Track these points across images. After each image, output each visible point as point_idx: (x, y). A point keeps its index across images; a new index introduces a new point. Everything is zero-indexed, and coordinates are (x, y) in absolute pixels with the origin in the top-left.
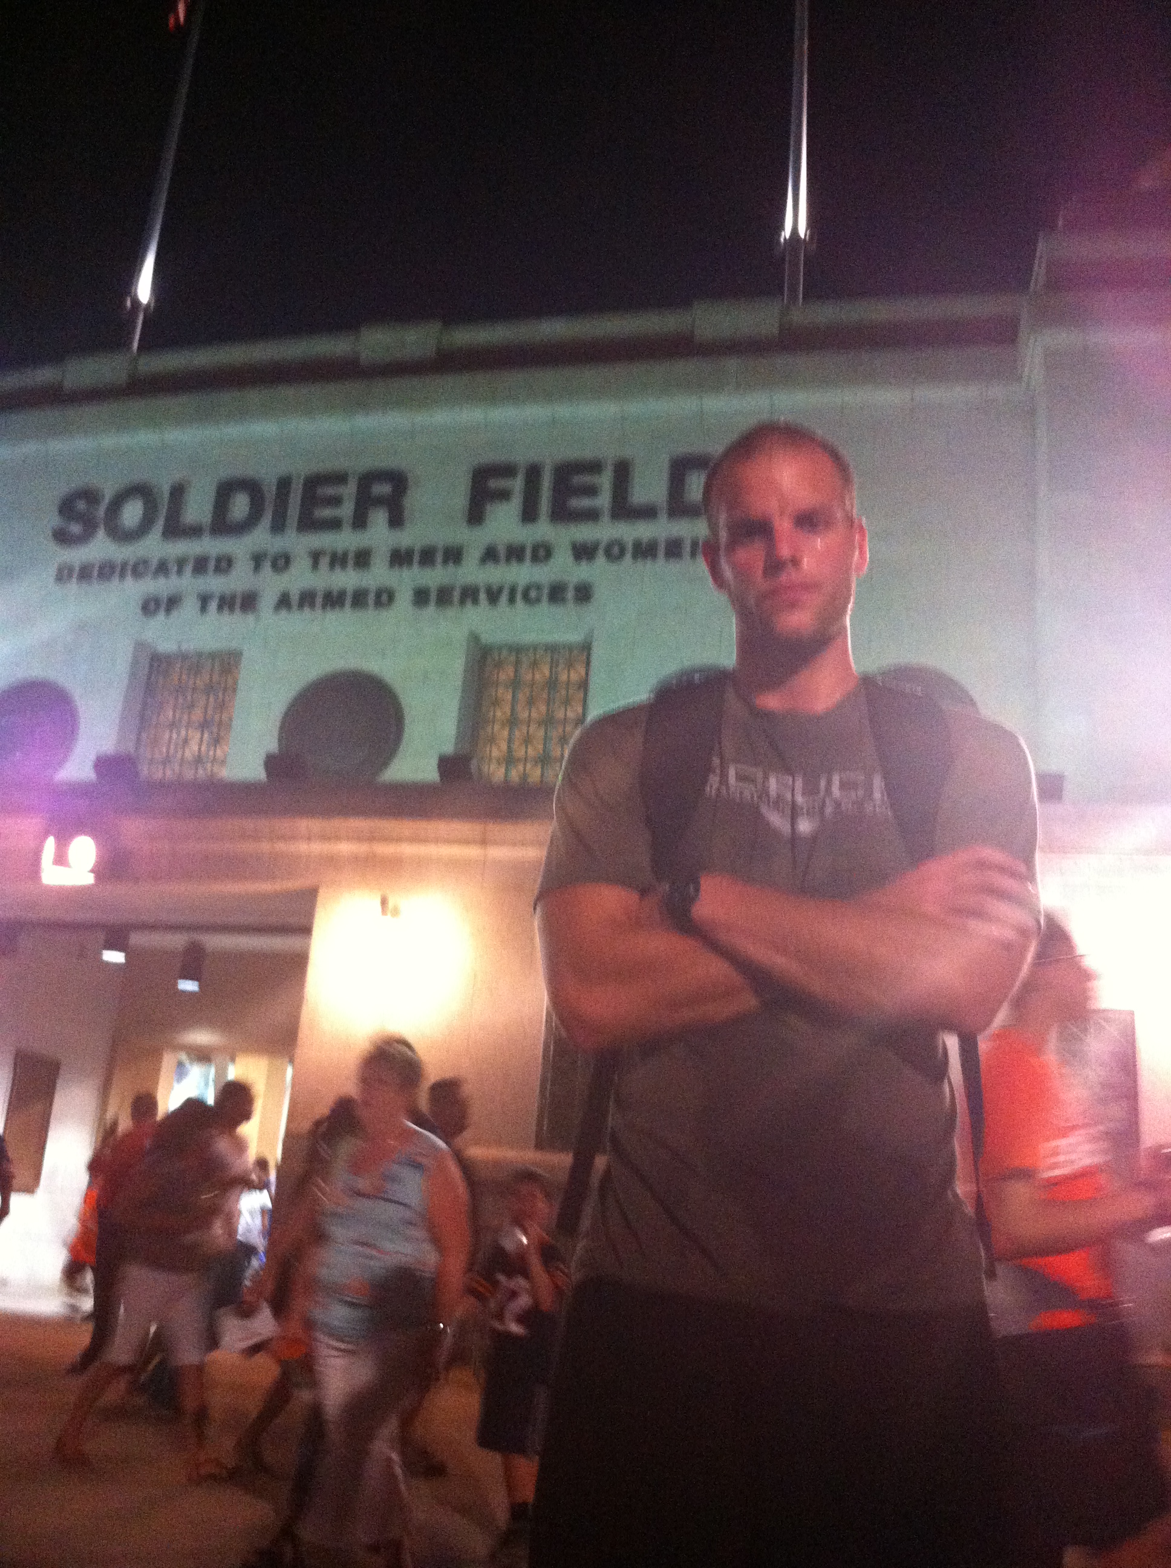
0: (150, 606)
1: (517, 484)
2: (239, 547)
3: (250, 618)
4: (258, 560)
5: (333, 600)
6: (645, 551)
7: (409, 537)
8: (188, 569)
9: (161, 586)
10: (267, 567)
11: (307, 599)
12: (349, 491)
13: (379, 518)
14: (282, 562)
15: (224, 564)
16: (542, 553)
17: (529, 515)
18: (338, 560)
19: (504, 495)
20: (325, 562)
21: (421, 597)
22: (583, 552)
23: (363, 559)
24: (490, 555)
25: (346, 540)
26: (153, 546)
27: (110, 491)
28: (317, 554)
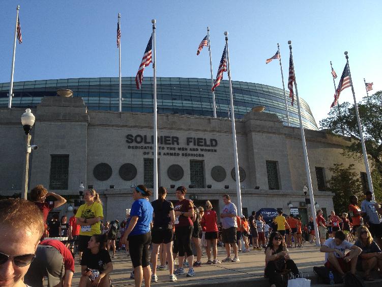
0: (145, 153)
1: (193, 140)
3: (160, 156)
5: (171, 154)
6: (209, 150)
7: (180, 146)
8: (149, 148)
9: (146, 151)
10: (161, 149)
11: (168, 154)
12: (171, 139)
13: (175, 143)
14: (163, 148)
16: (197, 150)
17: (195, 145)
18: (171, 149)
19: (191, 142)
21: (183, 155)
22: (202, 150)
23: (174, 149)
24: (191, 150)
25: (172, 146)
26: (143, 144)
27: (134, 135)
28: (168, 148)
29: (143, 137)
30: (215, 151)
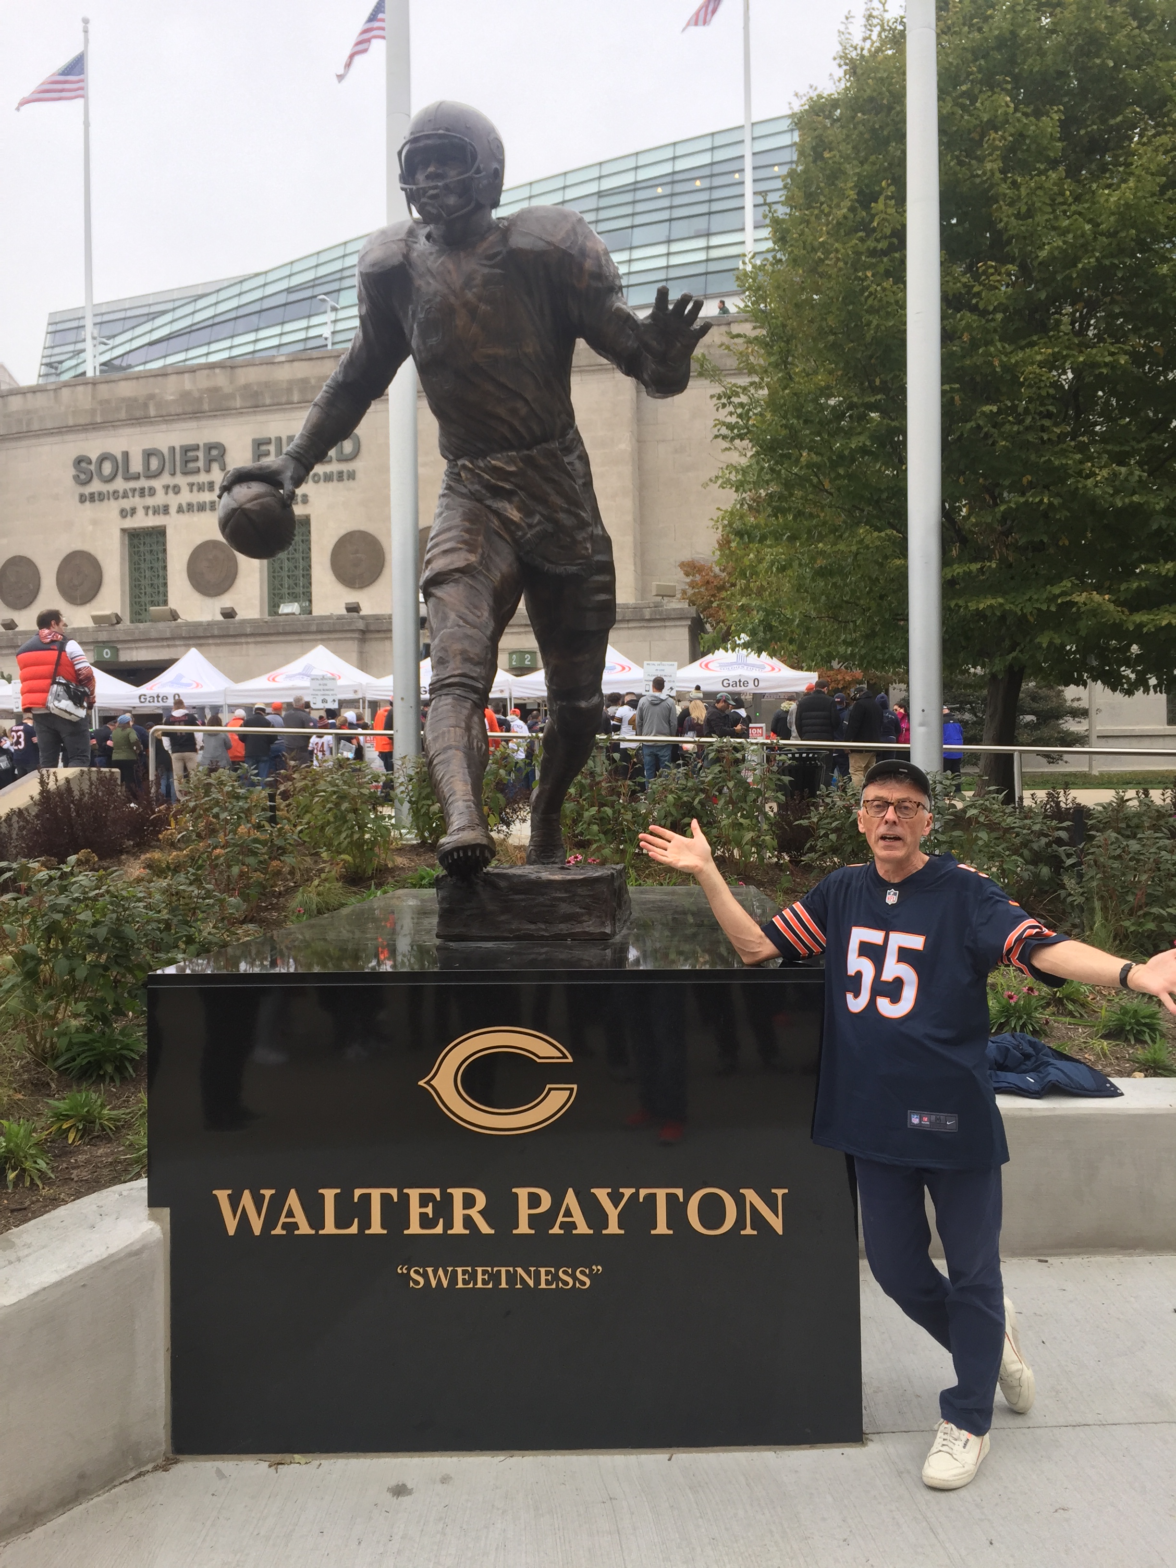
0: (124, 513)
1: (270, 448)
2: (157, 484)
3: (167, 517)
4: (166, 488)
5: (202, 507)
6: (328, 478)
8: (137, 494)
9: (126, 504)
10: (170, 491)
11: (190, 507)
12: (201, 454)
13: (215, 466)
14: (177, 490)
15: (152, 492)
18: (201, 488)
20: (195, 488)
23: (211, 487)
25: (203, 478)
26: (120, 484)
27: (94, 457)
28: (191, 485)
29: (119, 457)
30: (352, 476)
